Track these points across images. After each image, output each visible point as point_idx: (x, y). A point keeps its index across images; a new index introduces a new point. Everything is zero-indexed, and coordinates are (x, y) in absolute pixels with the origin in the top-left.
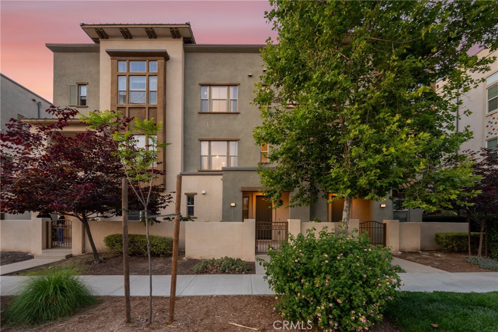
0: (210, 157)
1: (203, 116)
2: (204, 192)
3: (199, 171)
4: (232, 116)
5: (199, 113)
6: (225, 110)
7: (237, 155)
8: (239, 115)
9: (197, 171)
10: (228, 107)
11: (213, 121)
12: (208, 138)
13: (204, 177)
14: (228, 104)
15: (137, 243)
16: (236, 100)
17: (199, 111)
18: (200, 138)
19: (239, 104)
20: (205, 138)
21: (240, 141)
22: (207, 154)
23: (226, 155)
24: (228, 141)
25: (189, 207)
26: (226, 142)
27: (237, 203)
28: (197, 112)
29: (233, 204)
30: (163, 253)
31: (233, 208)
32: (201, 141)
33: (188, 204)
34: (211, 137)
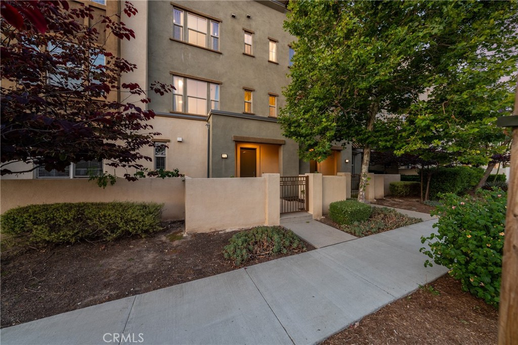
0: (185, 97)
1: (176, 45)
2: (180, 139)
3: (171, 113)
4: (213, 55)
5: (171, 39)
6: (204, 46)
7: (219, 100)
8: (221, 56)
9: (168, 112)
10: (208, 43)
11: (190, 55)
12: (183, 73)
13: (180, 120)
14: (208, 40)
15: (91, 219)
16: (218, 38)
17: (172, 38)
18: (172, 71)
19: (221, 44)
20: (179, 72)
21: (222, 85)
22: (181, 92)
23: (206, 97)
24: (209, 82)
25: (157, 157)
26: (206, 84)
27: (230, 155)
28: (168, 38)
29: (225, 156)
30: (146, 232)
31: (224, 160)
32: (174, 75)
33: (156, 154)
34: (187, 73)
